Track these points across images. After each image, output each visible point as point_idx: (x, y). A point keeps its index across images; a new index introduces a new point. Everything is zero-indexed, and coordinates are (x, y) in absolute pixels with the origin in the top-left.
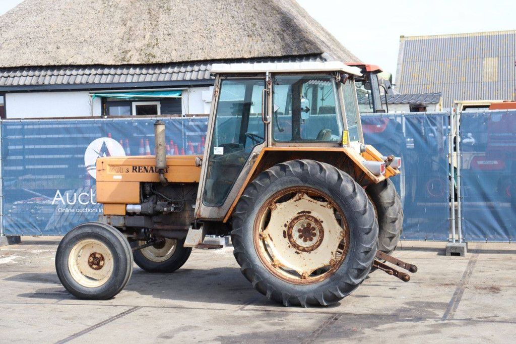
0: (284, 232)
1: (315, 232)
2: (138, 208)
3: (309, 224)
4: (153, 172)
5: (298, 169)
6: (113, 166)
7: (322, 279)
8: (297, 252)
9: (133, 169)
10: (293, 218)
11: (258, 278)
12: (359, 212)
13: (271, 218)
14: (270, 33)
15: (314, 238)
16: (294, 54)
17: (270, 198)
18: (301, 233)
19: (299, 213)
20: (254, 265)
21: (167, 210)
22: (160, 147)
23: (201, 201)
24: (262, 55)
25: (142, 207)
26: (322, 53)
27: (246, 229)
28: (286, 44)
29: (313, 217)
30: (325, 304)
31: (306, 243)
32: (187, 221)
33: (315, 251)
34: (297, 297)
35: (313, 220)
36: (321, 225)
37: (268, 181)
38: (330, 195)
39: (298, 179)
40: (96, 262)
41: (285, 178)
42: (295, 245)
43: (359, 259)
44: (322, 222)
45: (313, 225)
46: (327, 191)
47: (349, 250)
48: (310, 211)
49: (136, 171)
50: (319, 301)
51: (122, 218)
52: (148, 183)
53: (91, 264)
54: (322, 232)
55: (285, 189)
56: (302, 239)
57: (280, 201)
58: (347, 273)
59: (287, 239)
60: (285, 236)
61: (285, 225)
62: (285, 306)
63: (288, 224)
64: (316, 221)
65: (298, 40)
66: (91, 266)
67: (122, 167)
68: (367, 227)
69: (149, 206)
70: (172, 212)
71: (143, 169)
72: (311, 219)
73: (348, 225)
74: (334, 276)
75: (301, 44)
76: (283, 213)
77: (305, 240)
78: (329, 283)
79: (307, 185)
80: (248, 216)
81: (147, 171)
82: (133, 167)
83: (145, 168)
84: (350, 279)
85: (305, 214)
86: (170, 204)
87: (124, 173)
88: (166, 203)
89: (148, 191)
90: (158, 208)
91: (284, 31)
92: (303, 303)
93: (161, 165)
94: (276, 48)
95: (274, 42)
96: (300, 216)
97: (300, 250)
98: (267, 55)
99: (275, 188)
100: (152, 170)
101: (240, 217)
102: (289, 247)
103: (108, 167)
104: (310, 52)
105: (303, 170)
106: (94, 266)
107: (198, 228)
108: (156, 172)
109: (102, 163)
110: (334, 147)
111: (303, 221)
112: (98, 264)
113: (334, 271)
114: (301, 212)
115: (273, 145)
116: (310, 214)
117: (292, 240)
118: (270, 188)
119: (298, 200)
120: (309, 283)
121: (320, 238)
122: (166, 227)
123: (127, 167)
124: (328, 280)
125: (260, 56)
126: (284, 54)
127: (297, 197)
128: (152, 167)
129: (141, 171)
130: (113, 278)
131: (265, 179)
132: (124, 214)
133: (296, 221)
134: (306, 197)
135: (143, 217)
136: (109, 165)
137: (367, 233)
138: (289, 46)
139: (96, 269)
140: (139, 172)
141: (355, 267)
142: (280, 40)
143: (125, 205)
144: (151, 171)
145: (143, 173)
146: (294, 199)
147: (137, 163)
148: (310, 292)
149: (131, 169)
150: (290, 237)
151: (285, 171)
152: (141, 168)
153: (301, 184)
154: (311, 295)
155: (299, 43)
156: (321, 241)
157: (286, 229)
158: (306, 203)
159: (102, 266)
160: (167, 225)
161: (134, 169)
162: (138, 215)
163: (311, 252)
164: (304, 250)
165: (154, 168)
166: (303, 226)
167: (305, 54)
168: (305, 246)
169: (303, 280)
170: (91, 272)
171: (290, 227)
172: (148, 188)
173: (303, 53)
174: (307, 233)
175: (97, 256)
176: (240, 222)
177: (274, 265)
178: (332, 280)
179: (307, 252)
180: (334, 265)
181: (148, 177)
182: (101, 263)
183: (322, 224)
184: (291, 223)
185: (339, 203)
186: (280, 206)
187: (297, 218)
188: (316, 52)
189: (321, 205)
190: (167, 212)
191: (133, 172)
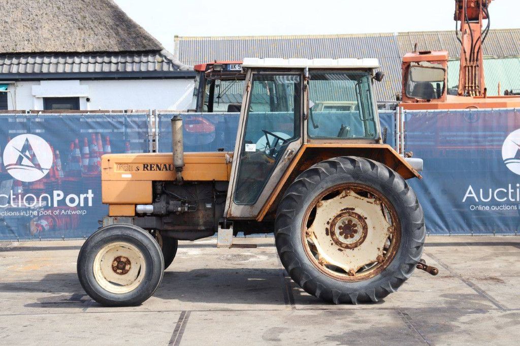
0: (327, 229)
1: (356, 228)
2: (150, 208)
3: (350, 221)
4: (167, 170)
5: (350, 166)
6: (120, 164)
7: (372, 276)
8: (340, 250)
9: (144, 167)
10: (336, 215)
11: (307, 277)
12: (411, 208)
13: (317, 215)
14: (103, 28)
15: (355, 234)
16: (132, 50)
17: (319, 195)
18: (342, 230)
19: (342, 210)
20: (302, 264)
21: (181, 209)
22: (179, 144)
23: (232, 200)
24: (98, 50)
25: (154, 208)
26: (161, 50)
27: (294, 227)
28: (121, 39)
29: (356, 214)
30: (377, 300)
31: (348, 240)
32: (200, 221)
33: (359, 247)
34: (348, 295)
35: (357, 217)
36: (364, 221)
37: (317, 178)
38: (382, 192)
39: (349, 176)
40: (121, 266)
41: (336, 175)
42: (337, 242)
43: (412, 254)
44: (366, 218)
45: (355, 221)
46: (378, 188)
47: (401, 246)
48: (354, 207)
49: (147, 169)
50: (371, 297)
51: (130, 219)
52: (160, 181)
53: (115, 269)
54: (365, 228)
55: (335, 186)
56: (343, 236)
57: (326, 198)
58: (399, 268)
59: (330, 236)
60: (327, 234)
61: (328, 223)
62: (336, 304)
63: (330, 221)
64: (360, 218)
65: (134, 35)
66: (115, 271)
67: (131, 165)
68: (419, 222)
69: (162, 206)
70: (185, 212)
71: (155, 167)
72: (354, 216)
73: (399, 220)
74: (384, 272)
75: (138, 40)
76: (328, 210)
77: (346, 237)
78: (380, 279)
79: (358, 182)
80: (297, 214)
81: (160, 170)
82: (144, 165)
83: (157, 166)
84: (402, 274)
85: (349, 211)
86: (184, 203)
87: (134, 172)
88: (180, 202)
89: (160, 190)
90: (171, 207)
91: (117, 26)
92: (354, 299)
93: (179, 162)
94: (112, 43)
95: (108, 36)
96: (343, 213)
97: (343, 247)
98: (103, 49)
99: (326, 185)
100: (166, 168)
101: (289, 215)
102: (332, 244)
103: (115, 166)
104: (148, 48)
105: (354, 167)
106: (119, 271)
107: (228, 228)
108: (170, 170)
109: (109, 160)
110: (371, 143)
111: (346, 218)
112: (123, 269)
113: (385, 267)
114: (344, 209)
115: (308, 141)
116: (353, 211)
117: (334, 237)
118: (320, 185)
119: (344, 197)
120: (359, 279)
121: (363, 235)
122: (177, 228)
123: (137, 165)
124: (379, 276)
125: (95, 50)
126: (122, 49)
127: (343, 194)
128: (165, 165)
129: (153, 169)
130: (146, 283)
131: (315, 176)
132: (134, 215)
133: (338, 218)
134: (353, 194)
135: (154, 218)
136: (116, 163)
137: (419, 229)
138: (125, 41)
139: (122, 274)
140: (151, 170)
141: (407, 262)
142: (114, 35)
143: (134, 206)
144: (164, 169)
145: (155, 171)
146: (341, 196)
147: (148, 161)
148: (361, 288)
149: (141, 167)
150: (333, 234)
151: (336, 168)
152: (153, 165)
153: (352, 180)
154: (363, 292)
155: (135, 38)
156: (365, 237)
157: (329, 227)
158: (351, 200)
159: (128, 271)
160: (179, 225)
162: (149, 216)
163: (355, 249)
164: (347, 247)
165: (168, 166)
166: (343, 223)
167: (144, 50)
168: (348, 243)
169: (351, 277)
170: (115, 277)
171: (333, 225)
172: (160, 187)
173: (142, 49)
174: (348, 230)
175: (122, 260)
176: (288, 220)
177: (321, 263)
178: (384, 276)
179: (351, 248)
180: (383, 261)
181: (161, 175)
182: (127, 267)
183: (366, 220)
184: (333, 221)
185: (391, 199)
186: (325, 203)
187: (340, 215)
188: (155, 48)
189: (368, 202)
190: (180, 212)
191: (144, 170)
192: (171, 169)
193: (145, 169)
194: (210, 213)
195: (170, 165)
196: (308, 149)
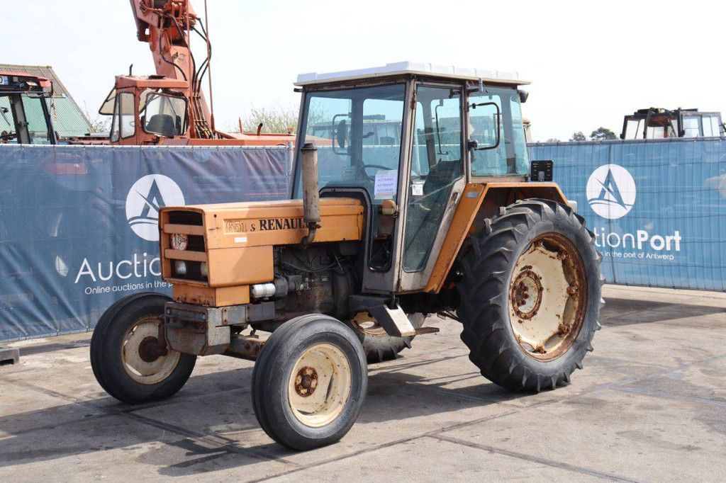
1: (527, 292)
2: (270, 288)
4: (289, 228)
6: (230, 220)
8: (520, 322)
10: (516, 276)
15: (526, 301)
19: (522, 270)
21: (303, 287)
25: (276, 287)
31: (523, 307)
32: (317, 302)
35: (533, 277)
36: (539, 282)
39: (551, 223)
41: (540, 223)
44: (541, 278)
45: (529, 282)
48: (532, 265)
49: (265, 227)
51: (243, 308)
53: (299, 389)
54: (540, 291)
59: (511, 305)
64: (536, 278)
67: (244, 222)
69: (283, 285)
70: (306, 291)
71: (274, 223)
72: (531, 275)
73: (586, 278)
74: (575, 344)
77: (519, 305)
78: (574, 353)
79: (556, 230)
81: (281, 228)
82: (261, 221)
83: (277, 222)
85: (527, 270)
86: (303, 277)
87: (249, 232)
88: (300, 276)
89: (285, 257)
90: (292, 285)
96: (523, 273)
100: (288, 225)
102: (513, 316)
103: (224, 224)
106: (303, 391)
108: (293, 227)
109: (215, 216)
111: (523, 279)
112: (309, 386)
114: (524, 268)
116: (531, 270)
119: (531, 252)
123: (252, 222)
124: (571, 350)
127: (533, 247)
128: (287, 220)
129: (272, 228)
132: (248, 301)
133: (518, 281)
134: (541, 247)
135: (273, 304)
136: (225, 220)
139: (307, 394)
140: (270, 229)
143: (248, 287)
144: (286, 226)
145: (275, 231)
147: (266, 215)
148: (560, 368)
149: (257, 224)
150: (514, 301)
152: (272, 221)
153: (552, 229)
154: (561, 372)
156: (540, 302)
158: (536, 255)
161: (262, 225)
162: (267, 301)
163: (532, 319)
164: (526, 317)
165: (290, 221)
168: (524, 312)
171: (514, 289)
172: (276, 255)
174: (519, 295)
175: (308, 372)
181: (284, 236)
182: (313, 384)
183: (541, 281)
184: (513, 284)
187: (520, 277)
189: (551, 257)
190: (303, 291)
191: (261, 229)
192: (295, 227)
193: (263, 228)
194: (328, 288)
195: (292, 220)
196: (491, 190)
